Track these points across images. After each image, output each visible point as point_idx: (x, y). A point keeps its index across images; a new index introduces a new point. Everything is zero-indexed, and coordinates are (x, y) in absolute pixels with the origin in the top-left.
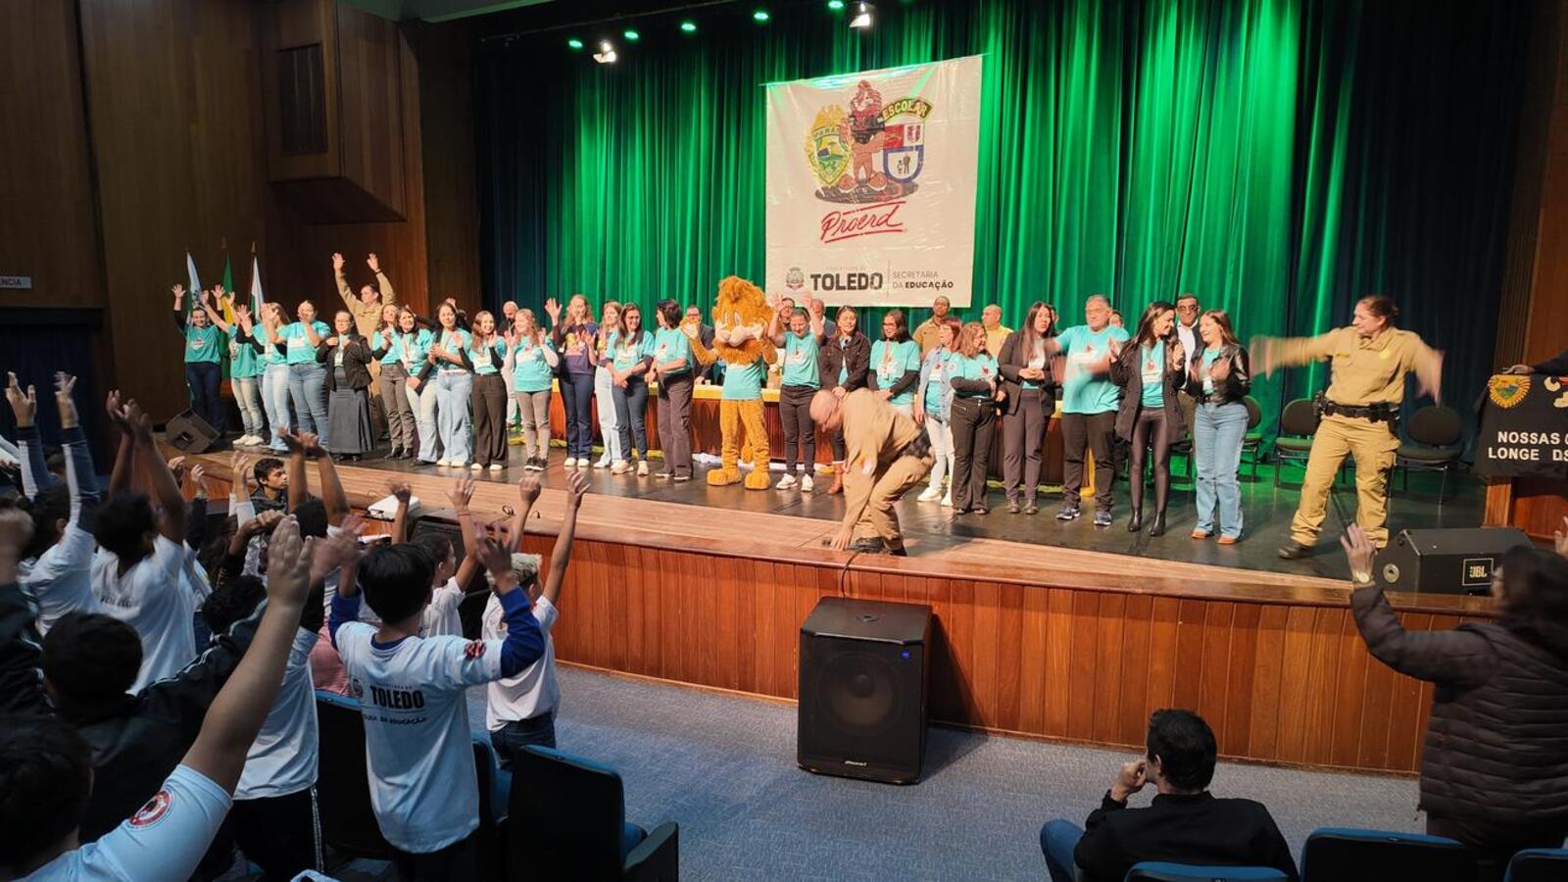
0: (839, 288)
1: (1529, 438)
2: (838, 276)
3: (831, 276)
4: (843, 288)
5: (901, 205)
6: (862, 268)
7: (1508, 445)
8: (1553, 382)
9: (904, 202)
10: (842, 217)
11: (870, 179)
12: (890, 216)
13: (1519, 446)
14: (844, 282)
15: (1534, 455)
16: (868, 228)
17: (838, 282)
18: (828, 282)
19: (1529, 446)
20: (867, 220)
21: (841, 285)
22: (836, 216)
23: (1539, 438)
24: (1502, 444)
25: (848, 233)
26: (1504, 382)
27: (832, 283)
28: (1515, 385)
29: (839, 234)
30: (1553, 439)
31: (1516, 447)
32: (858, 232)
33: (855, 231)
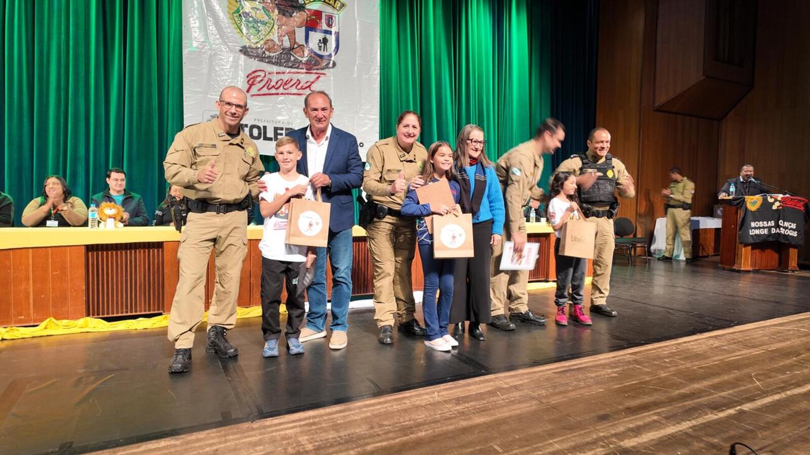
0: (266, 138)
1: (763, 224)
2: (265, 128)
3: (259, 128)
4: (270, 139)
5: (322, 76)
6: (288, 123)
7: (755, 228)
8: (771, 198)
9: (324, 74)
10: (268, 76)
11: (293, 48)
12: (313, 83)
13: (759, 228)
14: (270, 134)
15: (766, 231)
16: (294, 90)
17: (265, 133)
18: (255, 132)
19: (764, 228)
20: (292, 83)
21: (268, 136)
22: (262, 74)
23: (768, 223)
24: (753, 228)
25: (273, 91)
26: (752, 199)
27: (260, 134)
28: (756, 200)
29: (265, 91)
30: (772, 223)
31: (758, 229)
32: (284, 91)
33: (281, 90)
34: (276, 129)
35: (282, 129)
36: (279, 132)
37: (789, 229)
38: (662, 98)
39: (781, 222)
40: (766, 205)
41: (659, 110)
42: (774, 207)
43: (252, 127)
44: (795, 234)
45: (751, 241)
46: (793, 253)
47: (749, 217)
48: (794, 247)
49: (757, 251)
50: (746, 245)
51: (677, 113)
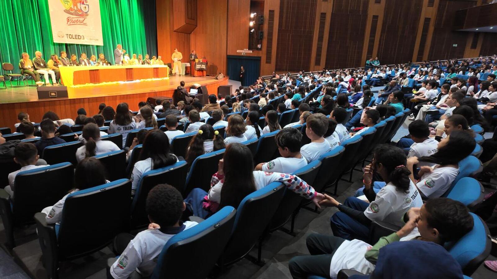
2: (73, 35)
4: (74, 39)
5: (85, 19)
11: (77, 10)
16: (78, 23)
17: (73, 37)
20: (78, 21)
22: (70, 18)
25: (73, 23)
27: (71, 37)
29: (71, 23)
30: (201, 65)
31: (198, 67)
32: (76, 24)
33: (75, 23)
34: (75, 35)
35: (77, 35)
36: (76, 36)
37: (204, 67)
38: (175, 28)
39: (202, 65)
40: (199, 61)
41: (175, 31)
42: (201, 62)
43: (70, 35)
44: (205, 68)
45: (197, 69)
46: (205, 72)
47: (196, 64)
48: (205, 71)
49: (198, 72)
50: (196, 70)
51: (179, 32)
